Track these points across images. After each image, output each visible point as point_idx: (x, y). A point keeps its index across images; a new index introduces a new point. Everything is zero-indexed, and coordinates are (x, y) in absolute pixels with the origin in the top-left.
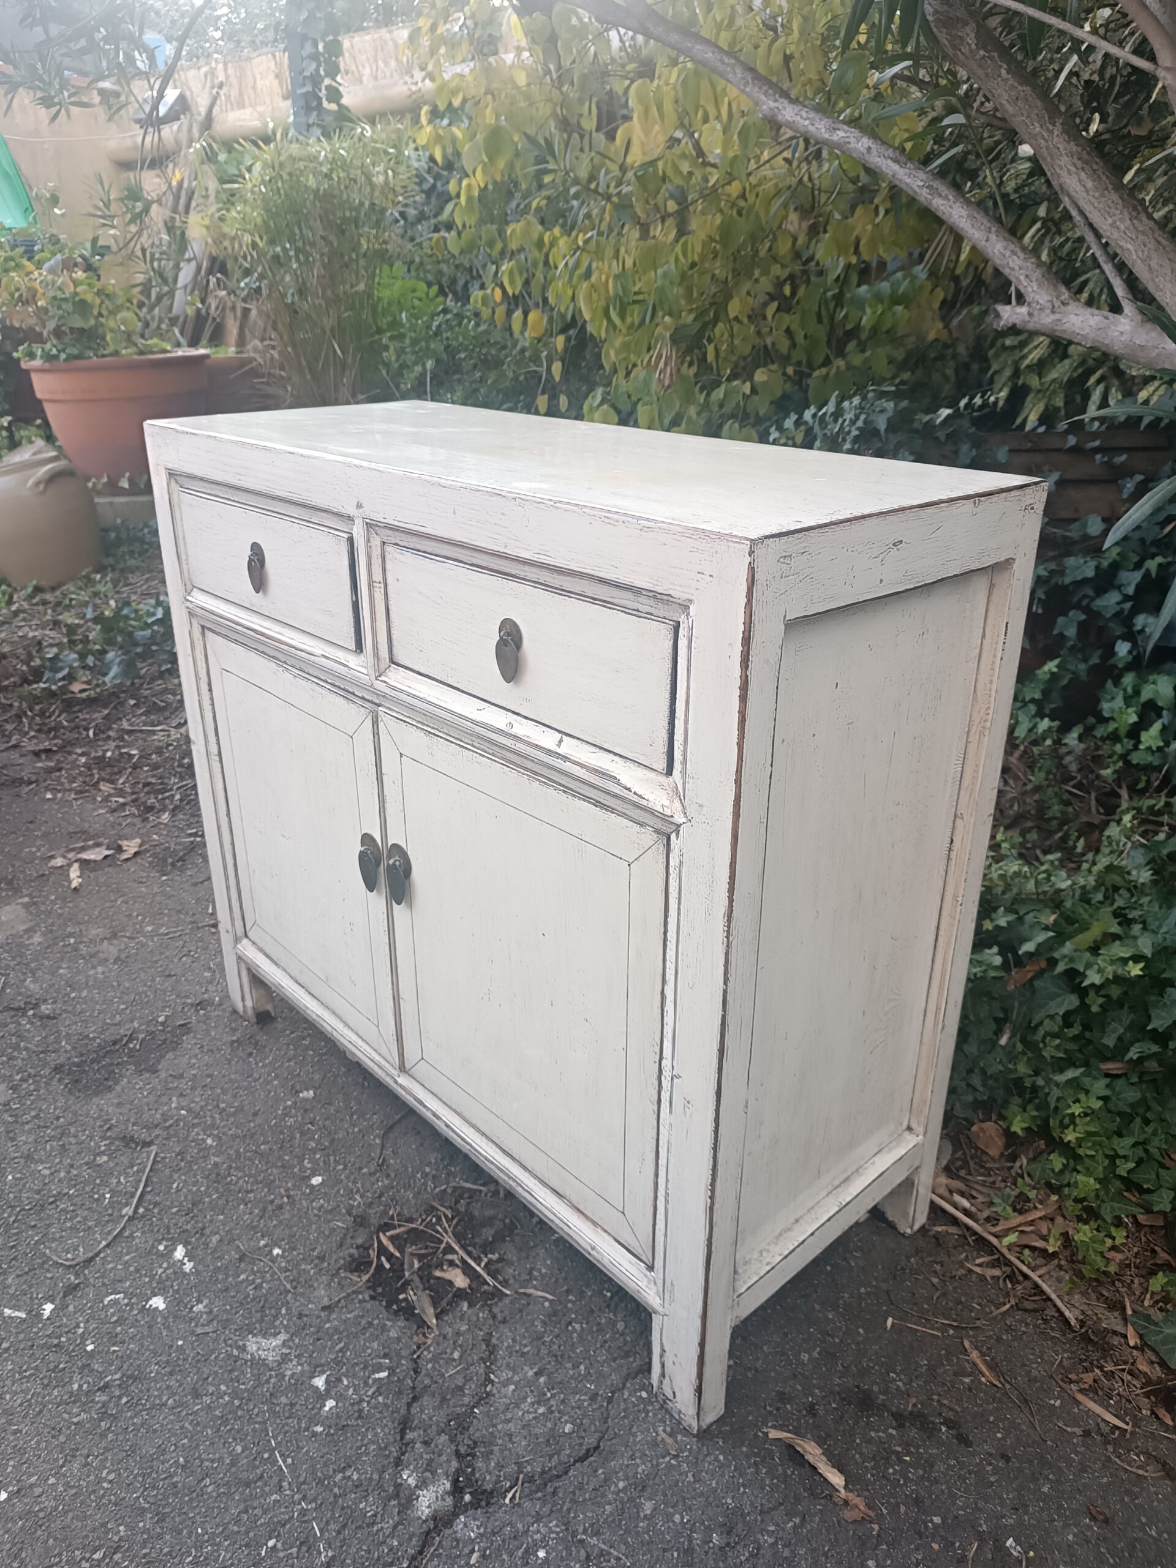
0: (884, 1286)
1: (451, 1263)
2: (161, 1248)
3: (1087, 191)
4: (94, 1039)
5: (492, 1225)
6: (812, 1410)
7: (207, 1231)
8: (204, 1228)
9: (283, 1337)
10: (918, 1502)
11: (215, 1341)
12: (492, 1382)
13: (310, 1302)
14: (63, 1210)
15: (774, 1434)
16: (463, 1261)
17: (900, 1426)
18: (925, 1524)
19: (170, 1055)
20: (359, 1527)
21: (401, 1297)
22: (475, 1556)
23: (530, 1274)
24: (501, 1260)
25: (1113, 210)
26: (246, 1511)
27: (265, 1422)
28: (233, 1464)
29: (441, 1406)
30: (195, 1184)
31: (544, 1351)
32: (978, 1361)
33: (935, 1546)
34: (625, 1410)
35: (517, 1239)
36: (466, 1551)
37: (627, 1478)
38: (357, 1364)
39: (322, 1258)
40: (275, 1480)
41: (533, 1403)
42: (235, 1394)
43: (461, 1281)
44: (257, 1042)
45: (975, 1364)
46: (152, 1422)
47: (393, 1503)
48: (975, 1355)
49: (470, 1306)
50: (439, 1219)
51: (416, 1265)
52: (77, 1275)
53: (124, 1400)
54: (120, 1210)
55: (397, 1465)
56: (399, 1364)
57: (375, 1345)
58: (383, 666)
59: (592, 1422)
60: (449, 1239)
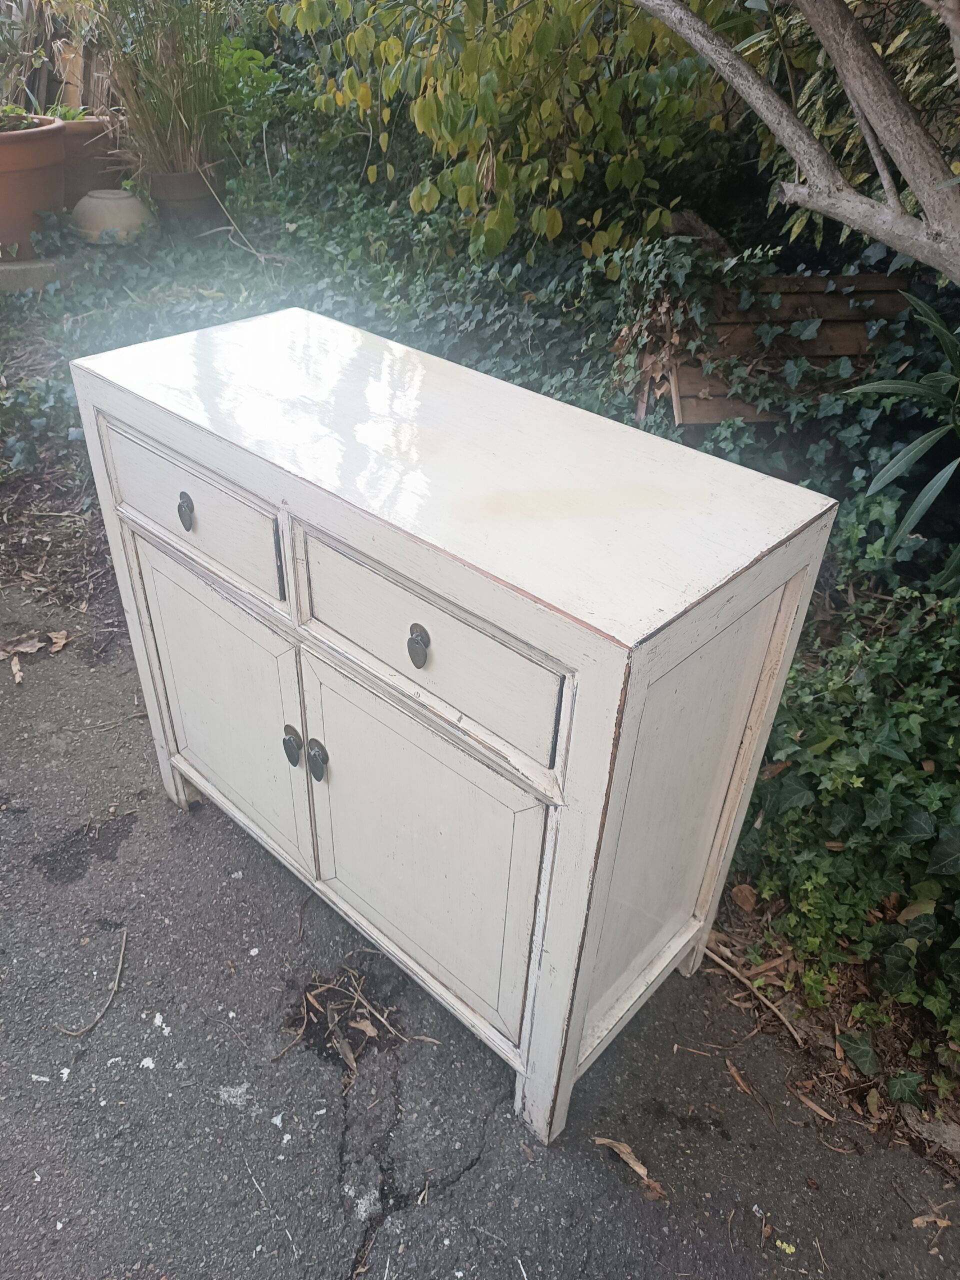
0: (671, 1019)
1: (362, 1016)
2: (144, 1016)
3: (868, 95)
4: (60, 830)
5: (389, 982)
6: (624, 1119)
7: (177, 1000)
8: (173, 998)
9: (246, 1085)
10: (695, 1183)
11: (196, 1091)
12: (401, 1111)
13: (263, 1056)
14: (62, 987)
15: (599, 1141)
16: (371, 1014)
17: (684, 1128)
18: (700, 1197)
19: (124, 843)
20: (319, 1231)
21: (328, 1045)
22: (401, 1247)
23: (421, 1023)
24: (398, 1011)
25: (888, 115)
26: (238, 1225)
27: (241, 1155)
28: (223, 1189)
29: (366, 1133)
30: (161, 959)
31: (436, 1086)
32: (736, 1075)
33: (707, 1214)
34: (496, 1129)
35: (409, 993)
36: (395, 1244)
37: (500, 1181)
38: (302, 1105)
39: (266, 1018)
40: (255, 1200)
41: (431, 1128)
42: (217, 1134)
43: (371, 1031)
44: (192, 828)
45: (733, 1077)
46: (159, 1160)
47: (340, 1210)
48: (733, 1070)
49: (380, 1051)
50: (350, 978)
51: (337, 1019)
52: (83, 1043)
53: (136, 1144)
54: (107, 985)
55: (340, 1181)
56: (333, 1102)
57: (314, 1088)
58: (305, 619)
59: (474, 1140)
60: (358, 997)
